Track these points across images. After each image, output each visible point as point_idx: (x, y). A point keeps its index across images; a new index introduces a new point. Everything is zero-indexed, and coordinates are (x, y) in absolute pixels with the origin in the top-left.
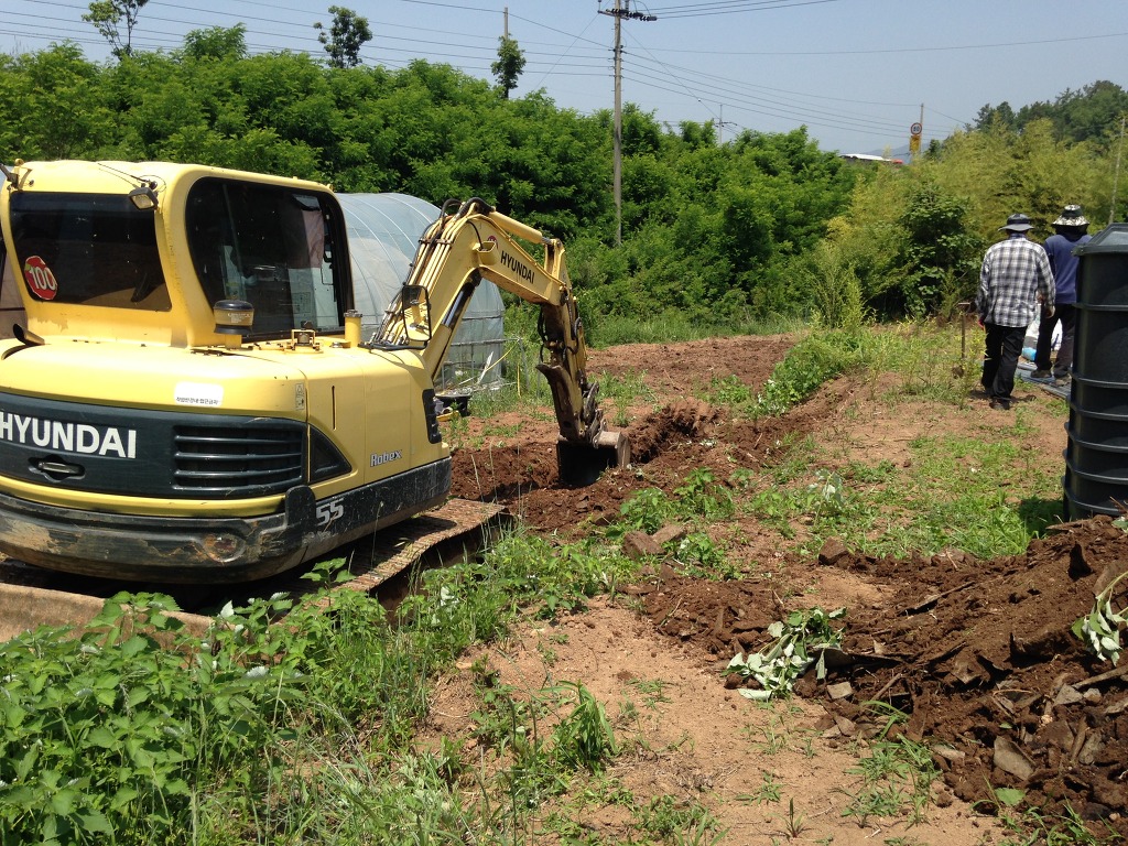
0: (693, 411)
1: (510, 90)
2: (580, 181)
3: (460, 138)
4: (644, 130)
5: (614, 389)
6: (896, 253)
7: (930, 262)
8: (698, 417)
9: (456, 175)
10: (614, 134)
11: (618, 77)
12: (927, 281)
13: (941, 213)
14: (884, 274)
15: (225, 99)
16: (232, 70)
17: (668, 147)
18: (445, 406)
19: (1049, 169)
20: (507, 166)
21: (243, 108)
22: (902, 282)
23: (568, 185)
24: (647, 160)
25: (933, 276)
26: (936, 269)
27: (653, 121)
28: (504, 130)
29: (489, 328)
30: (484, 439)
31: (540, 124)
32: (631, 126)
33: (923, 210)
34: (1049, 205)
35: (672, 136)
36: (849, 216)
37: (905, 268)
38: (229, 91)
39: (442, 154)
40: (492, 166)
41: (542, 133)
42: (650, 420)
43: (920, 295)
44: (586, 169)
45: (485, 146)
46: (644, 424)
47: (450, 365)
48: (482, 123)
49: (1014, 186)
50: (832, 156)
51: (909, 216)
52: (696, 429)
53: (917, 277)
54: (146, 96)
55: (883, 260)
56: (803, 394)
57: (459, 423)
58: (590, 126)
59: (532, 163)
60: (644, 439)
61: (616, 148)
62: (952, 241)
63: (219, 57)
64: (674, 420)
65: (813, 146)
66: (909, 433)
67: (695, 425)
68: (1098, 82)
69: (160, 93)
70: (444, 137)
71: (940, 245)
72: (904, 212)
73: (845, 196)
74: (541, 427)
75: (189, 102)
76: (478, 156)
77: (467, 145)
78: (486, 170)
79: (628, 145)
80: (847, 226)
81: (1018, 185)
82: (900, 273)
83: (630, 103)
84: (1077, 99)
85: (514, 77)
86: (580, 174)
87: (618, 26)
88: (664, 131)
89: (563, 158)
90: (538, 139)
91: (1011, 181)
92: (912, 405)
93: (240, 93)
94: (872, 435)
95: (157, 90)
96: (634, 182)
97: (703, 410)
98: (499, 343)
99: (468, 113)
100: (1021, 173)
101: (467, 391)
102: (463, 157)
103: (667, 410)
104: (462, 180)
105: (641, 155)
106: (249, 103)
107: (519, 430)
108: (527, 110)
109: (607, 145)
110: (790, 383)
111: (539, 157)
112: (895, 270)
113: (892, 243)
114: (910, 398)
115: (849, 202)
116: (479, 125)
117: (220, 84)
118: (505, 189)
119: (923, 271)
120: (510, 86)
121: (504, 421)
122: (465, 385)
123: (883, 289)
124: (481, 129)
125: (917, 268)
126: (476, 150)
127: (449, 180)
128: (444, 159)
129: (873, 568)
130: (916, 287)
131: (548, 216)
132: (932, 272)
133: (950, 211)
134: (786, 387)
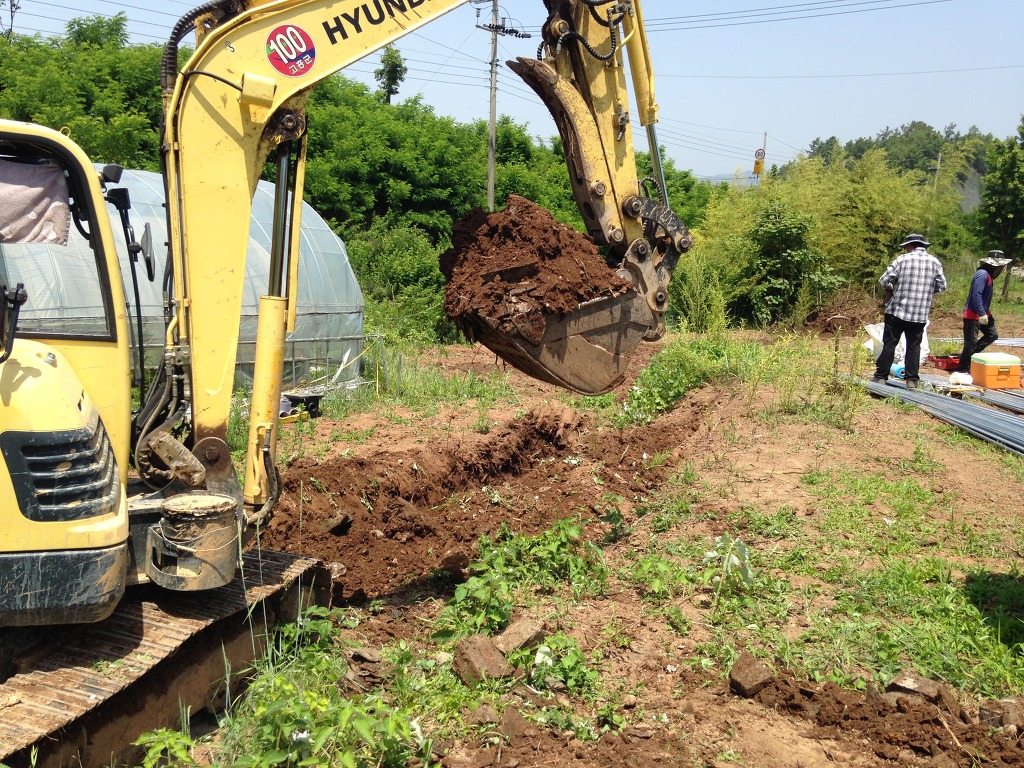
0: (557, 418)
1: (392, 96)
2: (456, 184)
3: (340, 137)
4: (516, 140)
5: (478, 389)
6: (746, 264)
7: (776, 274)
8: (562, 425)
9: (335, 172)
10: (489, 143)
11: (493, 89)
12: (773, 291)
13: (787, 229)
14: (735, 284)
15: (102, 85)
16: (110, 58)
17: (539, 159)
18: (293, 405)
19: (882, 193)
20: (386, 166)
21: (120, 95)
22: (750, 291)
23: (444, 187)
24: (519, 168)
25: (779, 287)
26: (781, 281)
27: (526, 133)
28: (384, 132)
29: (347, 323)
30: (331, 445)
31: (418, 128)
32: (505, 136)
33: (770, 225)
34: (882, 226)
35: (543, 149)
36: (703, 228)
37: (754, 278)
38: (108, 77)
39: (321, 151)
40: (371, 165)
41: (420, 136)
42: (512, 427)
43: (766, 304)
44: (461, 174)
45: (364, 147)
46: (506, 431)
47: (303, 361)
48: (363, 124)
49: (851, 208)
50: (686, 175)
51: (757, 231)
52: (559, 437)
53: (764, 287)
54: (20, 78)
55: (734, 270)
56: (668, 402)
57: (306, 425)
58: (466, 133)
59: (410, 165)
60: (506, 447)
61: (490, 155)
62: (796, 255)
63: (100, 45)
64: (537, 426)
65: (670, 165)
66: (799, 463)
67: (559, 432)
68: (914, 123)
69: (35, 76)
70: (325, 135)
71: (785, 258)
72: (753, 227)
73: (700, 211)
74: (396, 432)
75: (65, 87)
76: (357, 154)
77: (346, 144)
78: (365, 169)
79: (501, 154)
80: (701, 238)
81: (854, 207)
82: (749, 283)
83: (506, 115)
84: (894, 136)
85: (395, 83)
86: (456, 178)
87: (495, 41)
88: (536, 144)
89: (440, 162)
90: (416, 142)
91: (848, 203)
92: (793, 428)
93: (119, 80)
94: (756, 464)
95: (33, 74)
96: (506, 188)
97: (567, 418)
98: (358, 339)
99: (349, 113)
100: (857, 196)
101: (320, 389)
102: (343, 155)
103: (530, 416)
104: (341, 177)
105: (513, 164)
106: (127, 91)
107: (371, 435)
108: (407, 114)
109: (482, 151)
110: (656, 390)
111: (417, 159)
112: (745, 280)
113: (742, 255)
114: (790, 418)
115: (703, 216)
116: (359, 126)
117: (99, 70)
118: (383, 187)
119: (770, 282)
120: (391, 92)
121: (356, 425)
122: (319, 383)
123: (734, 297)
124: (362, 130)
125: (764, 279)
126: (355, 149)
127: (328, 176)
128: (324, 156)
129: (812, 709)
130: (763, 296)
131: (424, 216)
132: (779, 283)
133: (795, 227)
134: (652, 395)
